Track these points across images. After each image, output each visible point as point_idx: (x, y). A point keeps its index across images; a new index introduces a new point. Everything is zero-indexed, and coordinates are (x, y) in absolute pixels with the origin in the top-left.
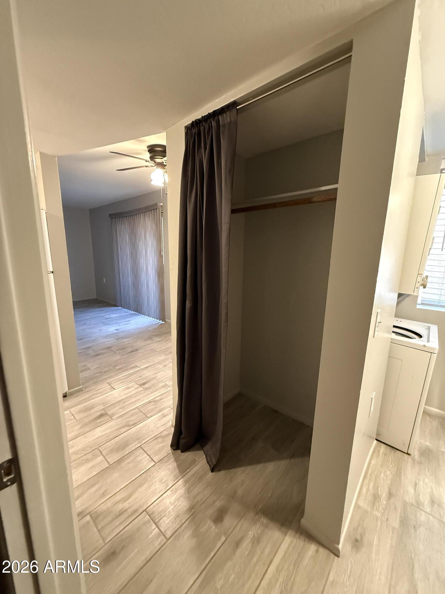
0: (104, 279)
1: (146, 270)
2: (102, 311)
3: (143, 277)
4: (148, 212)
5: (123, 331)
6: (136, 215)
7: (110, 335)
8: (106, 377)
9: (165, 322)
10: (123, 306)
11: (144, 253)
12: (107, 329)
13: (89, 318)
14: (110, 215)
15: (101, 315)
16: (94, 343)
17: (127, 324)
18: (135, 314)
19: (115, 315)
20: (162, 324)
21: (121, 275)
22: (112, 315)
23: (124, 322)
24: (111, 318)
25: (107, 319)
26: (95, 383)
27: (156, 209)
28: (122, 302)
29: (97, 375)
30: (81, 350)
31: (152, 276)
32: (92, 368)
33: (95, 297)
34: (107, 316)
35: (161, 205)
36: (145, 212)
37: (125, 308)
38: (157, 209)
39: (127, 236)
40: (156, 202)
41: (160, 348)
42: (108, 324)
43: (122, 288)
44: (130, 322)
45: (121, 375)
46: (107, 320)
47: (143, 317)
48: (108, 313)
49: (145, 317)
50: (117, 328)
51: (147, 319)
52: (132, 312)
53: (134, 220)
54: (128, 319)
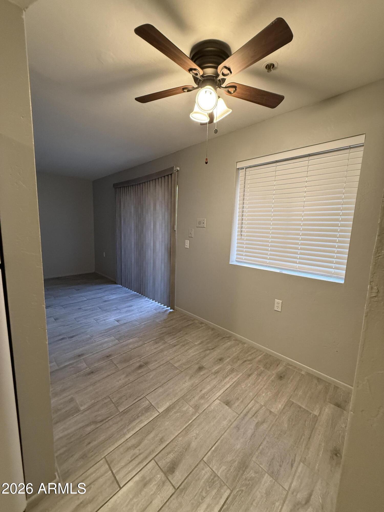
0: (104, 254)
1: (153, 246)
2: (100, 289)
3: (149, 253)
4: (160, 179)
5: (125, 323)
6: (145, 183)
7: (110, 329)
8: (102, 438)
9: (173, 309)
10: (123, 284)
11: (152, 227)
12: (105, 318)
13: (85, 299)
14: (114, 185)
15: (100, 295)
16: (87, 347)
17: (129, 311)
18: (136, 295)
19: (114, 297)
20: (170, 312)
21: (123, 251)
22: (111, 296)
23: (125, 308)
24: (111, 300)
25: (106, 301)
26: (84, 457)
27: (171, 174)
28: (123, 279)
29: (89, 429)
30: (69, 360)
31: (160, 254)
32: (82, 408)
33: (93, 271)
34: (106, 298)
35: (178, 169)
36: (155, 179)
37: (125, 287)
38: (173, 174)
39: (132, 207)
40: (172, 166)
41: (179, 361)
42: (106, 311)
43: (123, 265)
44: (132, 308)
45: (129, 431)
46: (106, 303)
47: (147, 300)
48: (107, 293)
49: (149, 301)
50: (118, 317)
51: (152, 303)
52: (133, 292)
53: (141, 188)
54: (128, 304)
